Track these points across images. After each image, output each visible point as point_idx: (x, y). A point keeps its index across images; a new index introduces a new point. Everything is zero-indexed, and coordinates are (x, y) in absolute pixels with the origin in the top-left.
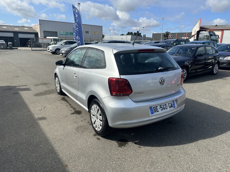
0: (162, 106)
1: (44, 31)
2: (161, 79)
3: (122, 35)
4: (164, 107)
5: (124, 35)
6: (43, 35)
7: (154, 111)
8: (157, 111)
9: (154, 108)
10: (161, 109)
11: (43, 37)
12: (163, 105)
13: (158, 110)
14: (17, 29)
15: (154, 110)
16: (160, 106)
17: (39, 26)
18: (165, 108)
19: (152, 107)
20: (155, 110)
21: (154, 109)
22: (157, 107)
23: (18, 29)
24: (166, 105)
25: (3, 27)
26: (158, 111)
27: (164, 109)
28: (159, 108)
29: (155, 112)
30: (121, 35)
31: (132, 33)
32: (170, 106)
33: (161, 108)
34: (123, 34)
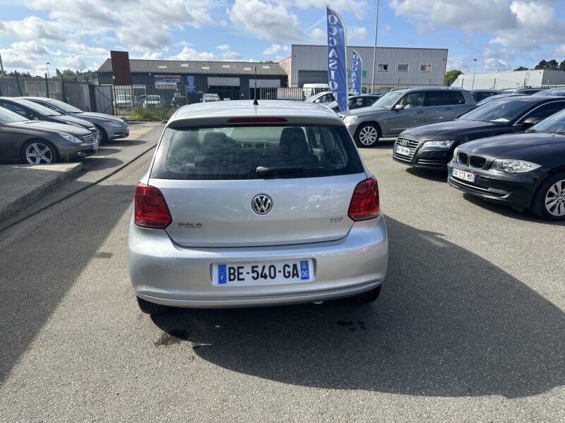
0: (259, 270)
1: (300, 71)
2: (258, 197)
3: (521, 69)
4: (266, 271)
5: (526, 69)
6: (297, 81)
7: (230, 277)
8: (239, 279)
9: (230, 268)
10: (255, 275)
11: (297, 86)
12: (264, 267)
13: (241, 277)
14: (248, 70)
15: (230, 274)
16: (253, 267)
17: (290, 59)
18: (268, 274)
19: (225, 266)
20: (234, 274)
21: (232, 271)
22: (243, 267)
23: (250, 69)
24: (272, 269)
25: (224, 66)
26: (243, 279)
27: (265, 277)
28: (248, 273)
29: (230, 280)
30: (516, 70)
31: (554, 62)
32: (289, 272)
33: (253, 272)
34: (524, 67)
